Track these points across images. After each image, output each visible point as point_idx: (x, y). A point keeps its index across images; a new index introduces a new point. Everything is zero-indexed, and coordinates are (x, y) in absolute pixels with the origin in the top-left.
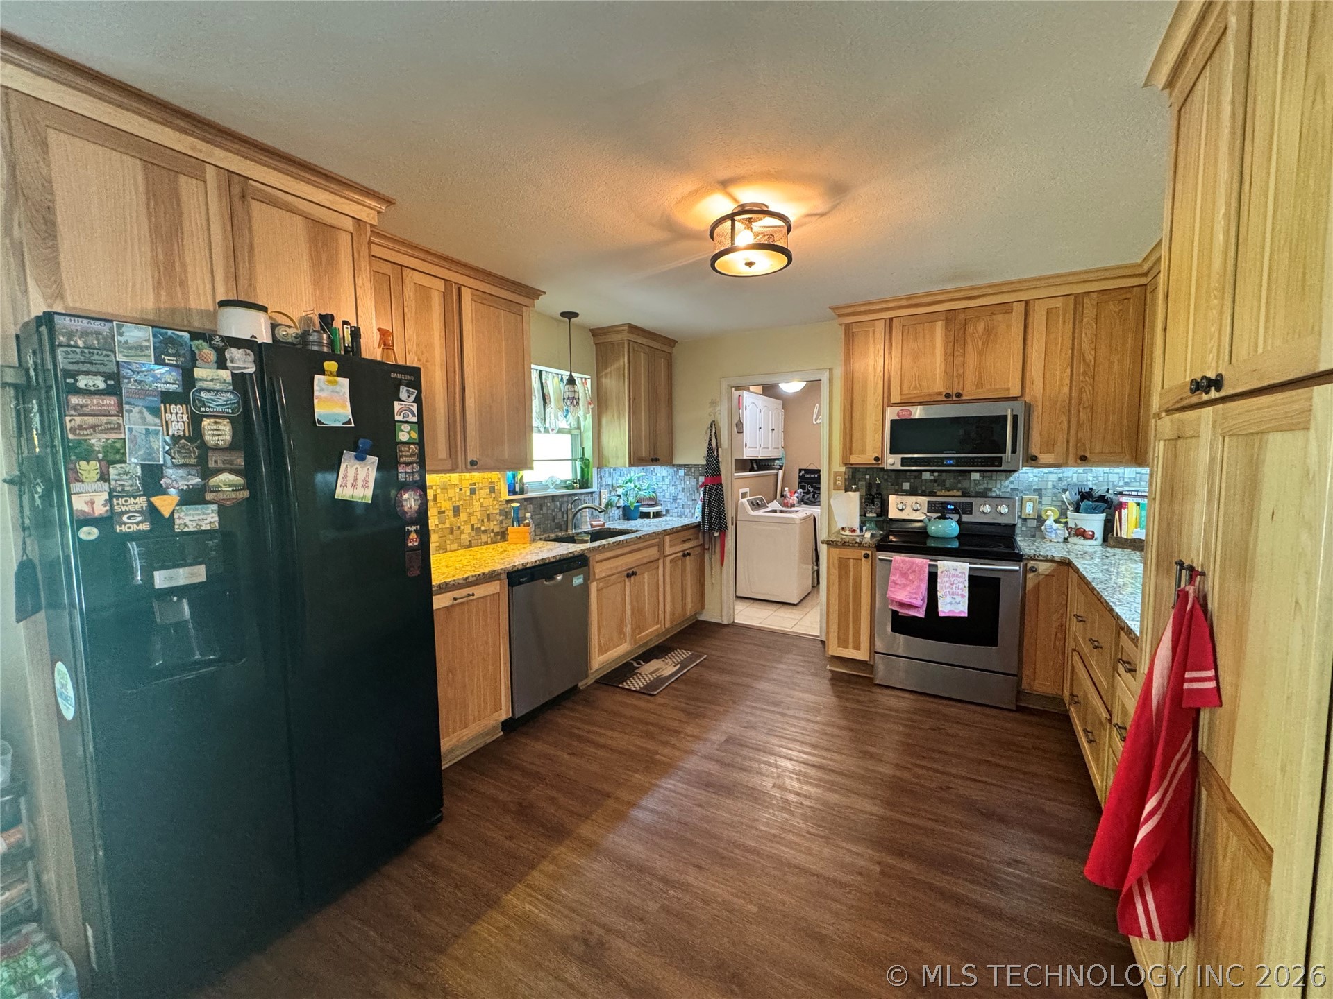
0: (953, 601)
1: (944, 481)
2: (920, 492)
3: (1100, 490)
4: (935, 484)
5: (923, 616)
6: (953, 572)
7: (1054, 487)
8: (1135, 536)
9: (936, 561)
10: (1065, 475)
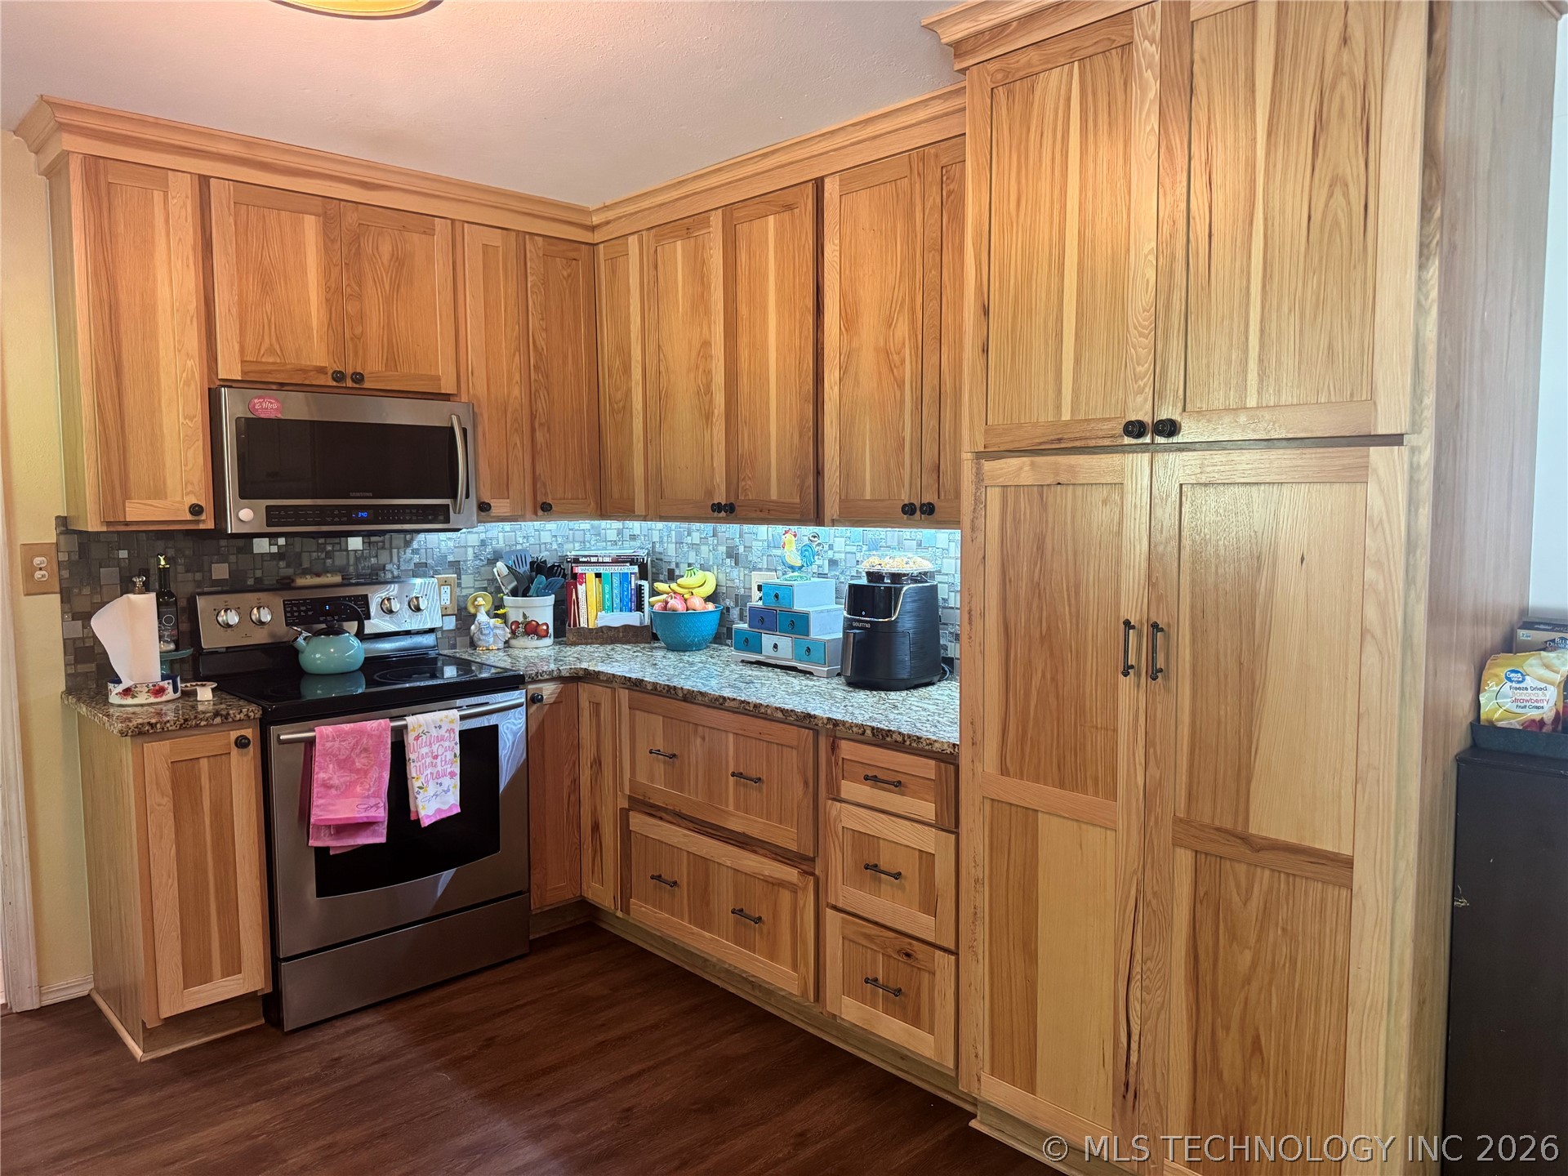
0: (440, 789)
1: (299, 555)
2: (250, 582)
3: (548, 556)
4: (282, 564)
5: (383, 840)
6: (434, 732)
7: (476, 556)
8: (601, 623)
9: (402, 717)
10: (489, 535)
